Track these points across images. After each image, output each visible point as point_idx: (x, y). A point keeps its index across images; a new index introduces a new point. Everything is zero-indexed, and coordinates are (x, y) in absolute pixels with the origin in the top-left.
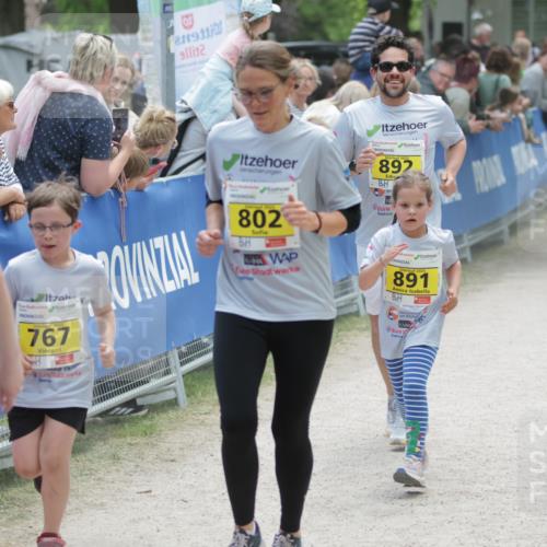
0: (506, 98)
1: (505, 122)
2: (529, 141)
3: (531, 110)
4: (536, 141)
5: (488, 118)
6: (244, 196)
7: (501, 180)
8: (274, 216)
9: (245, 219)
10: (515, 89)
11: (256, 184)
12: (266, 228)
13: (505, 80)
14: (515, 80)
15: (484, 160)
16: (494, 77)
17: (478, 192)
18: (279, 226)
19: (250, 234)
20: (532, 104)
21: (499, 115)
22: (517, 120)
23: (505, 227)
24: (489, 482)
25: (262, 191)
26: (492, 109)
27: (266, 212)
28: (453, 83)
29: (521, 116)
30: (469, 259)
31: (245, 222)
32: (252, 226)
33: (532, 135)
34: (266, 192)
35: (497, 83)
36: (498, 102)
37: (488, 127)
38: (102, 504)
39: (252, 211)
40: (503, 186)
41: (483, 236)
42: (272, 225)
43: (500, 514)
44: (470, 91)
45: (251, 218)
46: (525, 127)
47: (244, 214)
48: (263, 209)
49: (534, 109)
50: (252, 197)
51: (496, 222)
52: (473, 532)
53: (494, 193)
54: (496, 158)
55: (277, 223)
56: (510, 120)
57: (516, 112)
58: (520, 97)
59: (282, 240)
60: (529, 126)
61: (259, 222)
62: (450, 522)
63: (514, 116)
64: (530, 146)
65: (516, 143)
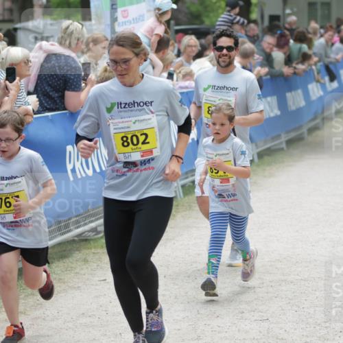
0: (305, 57)
1: (304, 71)
2: (318, 81)
3: (319, 64)
4: (322, 81)
5: (295, 68)
6: (122, 128)
7: (303, 103)
8: (144, 137)
9: (125, 142)
10: (310, 52)
11: (130, 119)
12: (140, 145)
13: (305, 47)
14: (310, 48)
15: (293, 93)
16: (298, 45)
17: (289, 110)
18: (148, 143)
19: (130, 150)
20: (319, 61)
21: (301, 67)
22: (312, 70)
23: (305, 130)
24: (298, 275)
25: (134, 123)
26: (297, 64)
27: (139, 135)
28: (275, 49)
29: (314, 67)
30: (285, 148)
31: (126, 144)
32: (131, 146)
33: (320, 78)
34: (137, 123)
35: (300, 49)
36: (301, 59)
37: (295, 73)
38: (79, 287)
39: (129, 136)
40: (304, 107)
41: (293, 135)
42: (144, 143)
43: (304, 293)
44: (285, 53)
45: (129, 141)
46: (316, 73)
47: (125, 139)
48: (136, 134)
49: (321, 63)
50: (128, 127)
51: (300, 127)
52: (289, 303)
53: (299, 110)
54: (300, 91)
55: (147, 141)
56: (308, 70)
57: (310, 65)
58: (313, 56)
59: (151, 152)
60: (318, 73)
61: (135, 142)
62: (276, 297)
63: (309, 68)
64: (318, 84)
65: (311, 82)
